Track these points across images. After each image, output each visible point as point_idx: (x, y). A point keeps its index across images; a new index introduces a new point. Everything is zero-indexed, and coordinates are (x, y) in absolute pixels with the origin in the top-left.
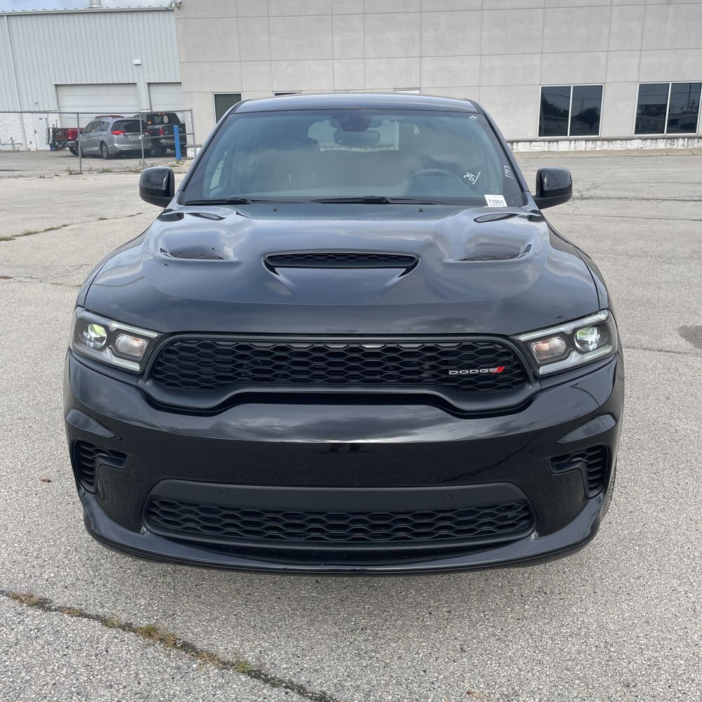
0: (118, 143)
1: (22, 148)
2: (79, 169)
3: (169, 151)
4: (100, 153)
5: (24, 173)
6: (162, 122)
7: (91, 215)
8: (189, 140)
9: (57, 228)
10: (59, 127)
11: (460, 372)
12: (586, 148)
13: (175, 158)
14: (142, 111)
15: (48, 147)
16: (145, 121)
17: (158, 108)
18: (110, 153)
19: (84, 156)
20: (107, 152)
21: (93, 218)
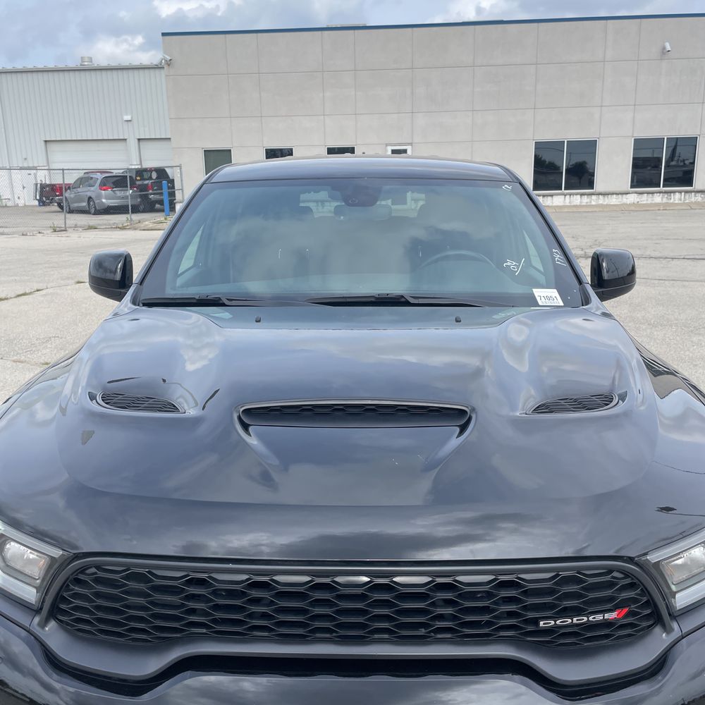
0: (106, 199)
1: (10, 204)
2: (64, 226)
3: (158, 206)
4: (88, 209)
5: (6, 230)
6: (150, 178)
7: (68, 278)
8: (178, 196)
9: (30, 293)
10: (48, 182)
11: (558, 622)
12: (581, 202)
13: (163, 214)
14: (130, 167)
15: (36, 203)
16: (134, 176)
17: (148, 164)
18: (97, 208)
19: (71, 212)
20: (95, 207)
21: (70, 282)
